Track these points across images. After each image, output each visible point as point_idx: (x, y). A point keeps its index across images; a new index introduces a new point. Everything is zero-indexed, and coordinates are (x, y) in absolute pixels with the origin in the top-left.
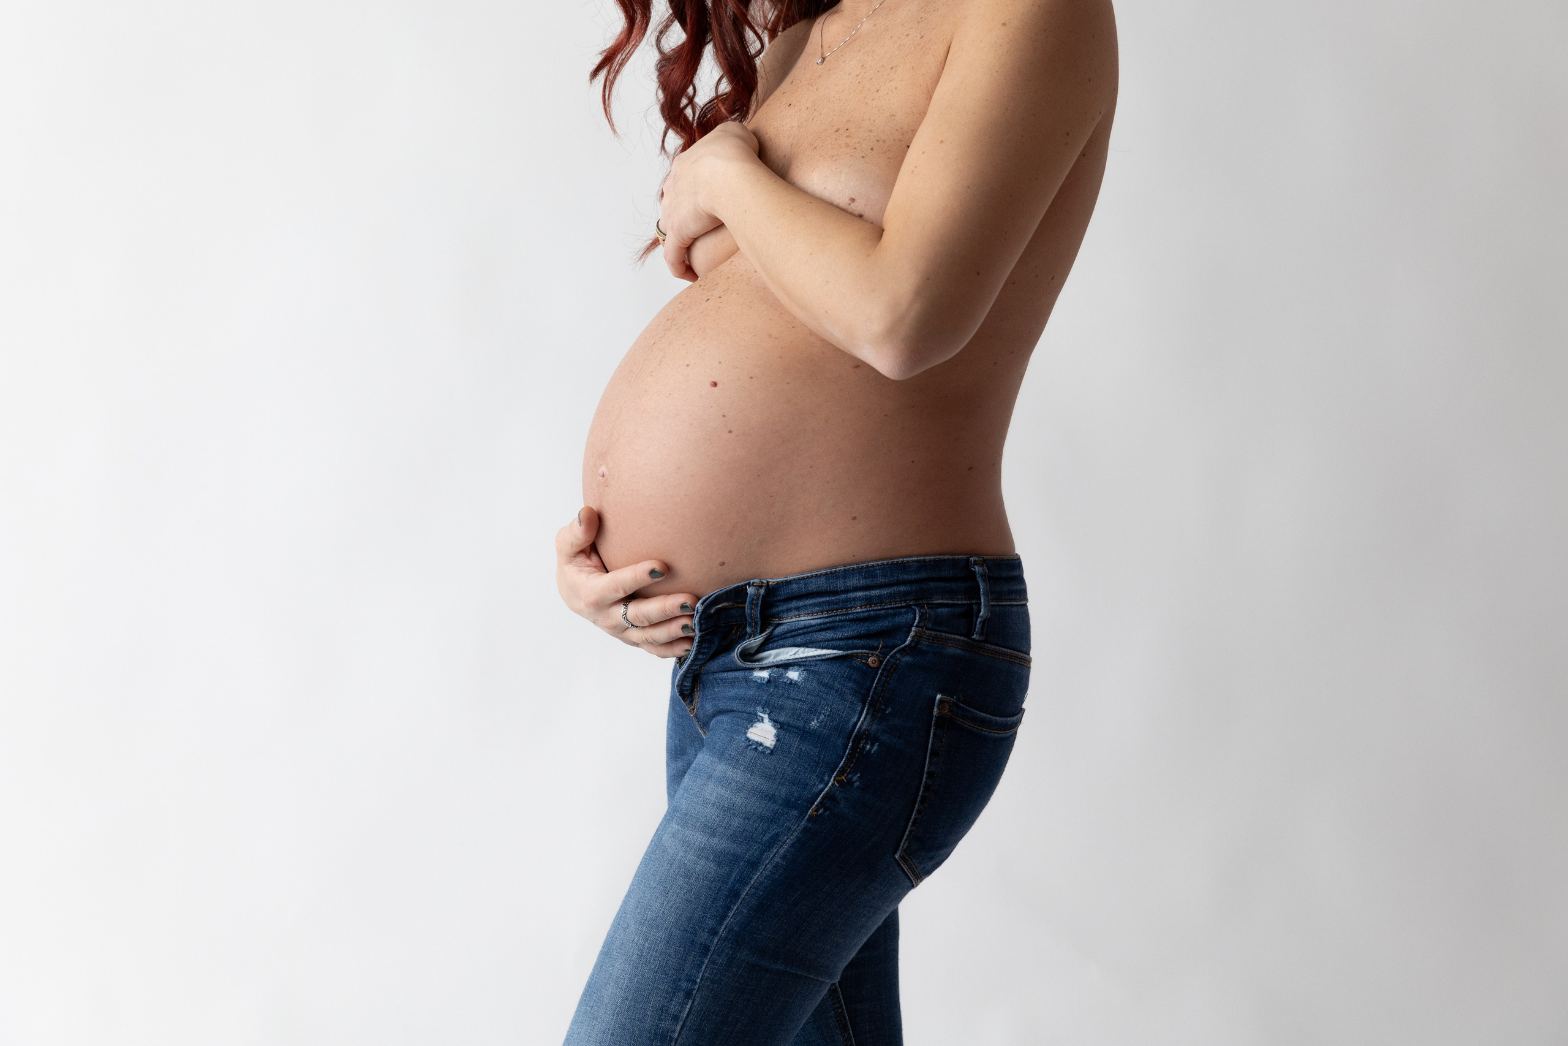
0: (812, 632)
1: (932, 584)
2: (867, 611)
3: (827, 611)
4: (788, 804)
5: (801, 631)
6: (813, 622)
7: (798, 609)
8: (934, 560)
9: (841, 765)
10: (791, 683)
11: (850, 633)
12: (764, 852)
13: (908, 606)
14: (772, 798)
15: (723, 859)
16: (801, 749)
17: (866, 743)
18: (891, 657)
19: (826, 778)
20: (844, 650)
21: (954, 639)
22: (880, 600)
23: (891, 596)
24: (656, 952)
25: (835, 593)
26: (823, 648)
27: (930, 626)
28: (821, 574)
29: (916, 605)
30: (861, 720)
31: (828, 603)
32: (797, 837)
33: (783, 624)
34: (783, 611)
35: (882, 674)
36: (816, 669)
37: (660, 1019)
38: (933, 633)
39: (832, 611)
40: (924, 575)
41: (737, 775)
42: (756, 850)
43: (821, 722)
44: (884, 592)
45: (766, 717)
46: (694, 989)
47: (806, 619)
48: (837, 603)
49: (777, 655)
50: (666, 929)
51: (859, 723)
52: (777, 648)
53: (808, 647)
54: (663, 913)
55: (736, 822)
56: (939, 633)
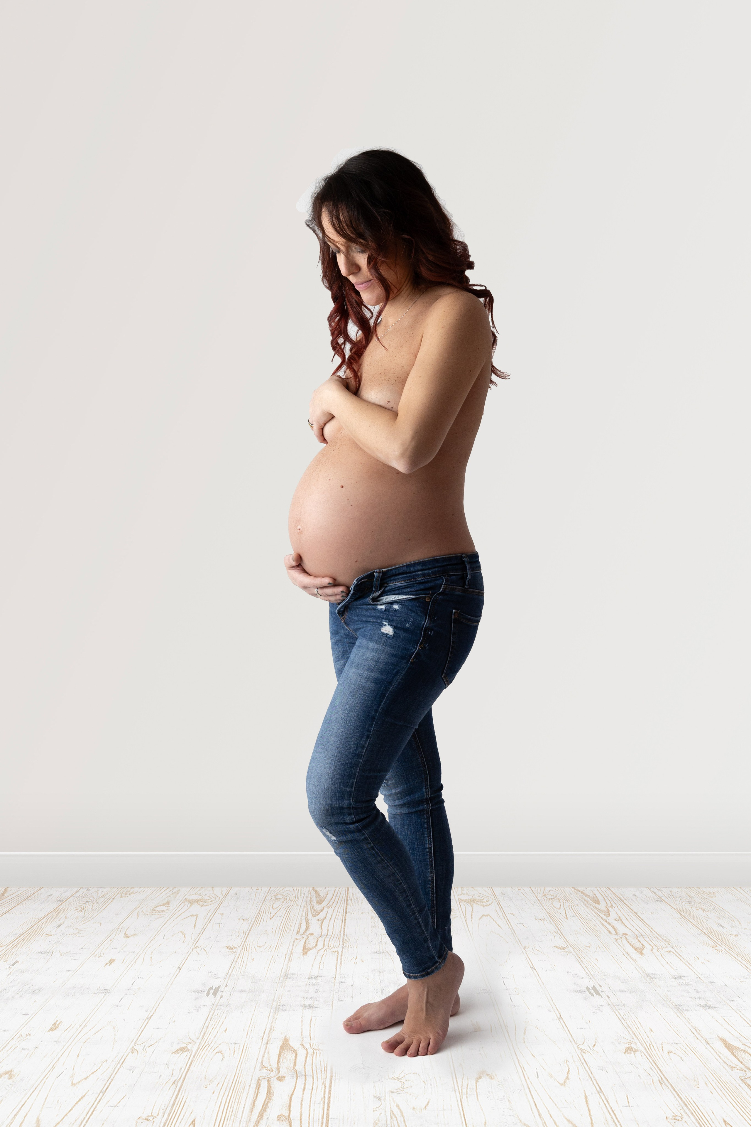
0: (402, 589)
1: (448, 567)
2: (424, 579)
3: (407, 580)
4: (402, 658)
5: (397, 589)
6: (402, 585)
7: (395, 580)
8: (449, 557)
9: (420, 641)
10: (395, 610)
11: (418, 589)
12: (394, 677)
13: (440, 576)
14: (395, 656)
15: (376, 681)
16: (404, 635)
17: (429, 631)
18: (435, 597)
19: (416, 646)
20: (415, 595)
21: (458, 588)
22: (429, 574)
23: (433, 573)
24: (353, 721)
25: (410, 573)
26: (406, 595)
27: (449, 583)
28: (404, 566)
29: (443, 576)
30: (426, 622)
31: (407, 577)
32: (406, 671)
33: (388, 586)
34: (389, 581)
35: (431, 604)
36: (405, 604)
37: (357, 748)
38: (451, 586)
39: (409, 580)
40: (445, 564)
41: (380, 647)
42: (391, 677)
43: (410, 625)
44: (430, 571)
45: (387, 624)
46: (370, 735)
47: (398, 584)
48: (411, 577)
49: (386, 599)
50: (357, 711)
51: (425, 624)
52: (387, 595)
53: (400, 595)
54: (354, 705)
55: (381, 666)
56: (453, 586)
